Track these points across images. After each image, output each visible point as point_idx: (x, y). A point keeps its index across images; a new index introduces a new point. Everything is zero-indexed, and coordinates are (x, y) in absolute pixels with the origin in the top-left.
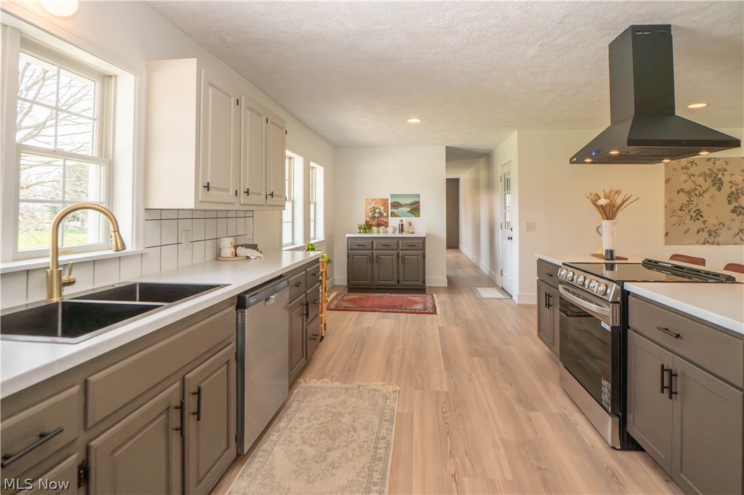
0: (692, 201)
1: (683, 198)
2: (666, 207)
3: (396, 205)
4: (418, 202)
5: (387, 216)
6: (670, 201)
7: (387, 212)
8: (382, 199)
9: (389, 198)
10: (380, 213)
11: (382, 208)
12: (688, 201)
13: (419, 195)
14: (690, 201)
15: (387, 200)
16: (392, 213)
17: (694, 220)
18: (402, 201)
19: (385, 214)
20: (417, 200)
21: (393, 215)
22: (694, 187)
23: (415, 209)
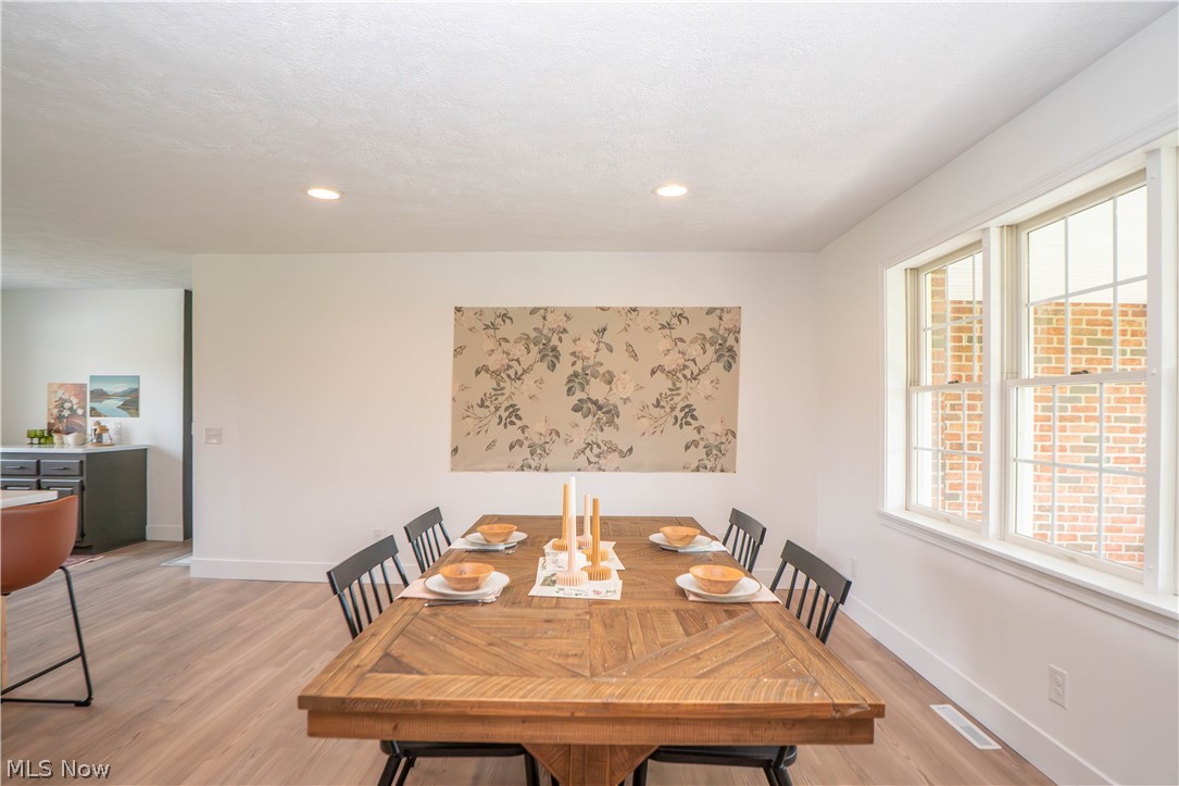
0: (503, 388)
1: (486, 383)
2: (454, 399)
3: (99, 395)
4: (136, 391)
5: (84, 415)
6: (462, 387)
7: (84, 408)
8: (75, 385)
9: (87, 381)
10: (71, 409)
11: (75, 401)
12: (495, 389)
13: (138, 377)
14: (499, 389)
15: (85, 385)
16: (93, 409)
17: (505, 426)
18: (108, 388)
19: (80, 412)
20: (135, 386)
21: (94, 412)
22: (506, 362)
23: (131, 404)
